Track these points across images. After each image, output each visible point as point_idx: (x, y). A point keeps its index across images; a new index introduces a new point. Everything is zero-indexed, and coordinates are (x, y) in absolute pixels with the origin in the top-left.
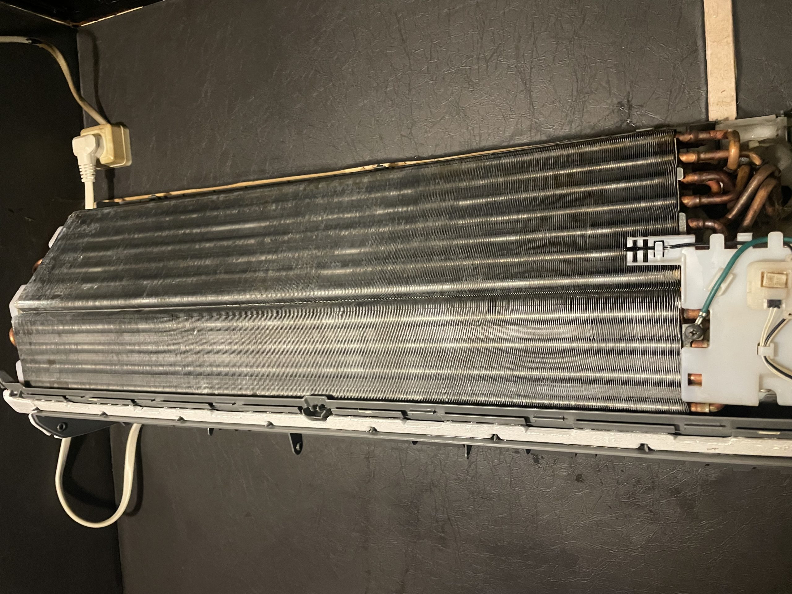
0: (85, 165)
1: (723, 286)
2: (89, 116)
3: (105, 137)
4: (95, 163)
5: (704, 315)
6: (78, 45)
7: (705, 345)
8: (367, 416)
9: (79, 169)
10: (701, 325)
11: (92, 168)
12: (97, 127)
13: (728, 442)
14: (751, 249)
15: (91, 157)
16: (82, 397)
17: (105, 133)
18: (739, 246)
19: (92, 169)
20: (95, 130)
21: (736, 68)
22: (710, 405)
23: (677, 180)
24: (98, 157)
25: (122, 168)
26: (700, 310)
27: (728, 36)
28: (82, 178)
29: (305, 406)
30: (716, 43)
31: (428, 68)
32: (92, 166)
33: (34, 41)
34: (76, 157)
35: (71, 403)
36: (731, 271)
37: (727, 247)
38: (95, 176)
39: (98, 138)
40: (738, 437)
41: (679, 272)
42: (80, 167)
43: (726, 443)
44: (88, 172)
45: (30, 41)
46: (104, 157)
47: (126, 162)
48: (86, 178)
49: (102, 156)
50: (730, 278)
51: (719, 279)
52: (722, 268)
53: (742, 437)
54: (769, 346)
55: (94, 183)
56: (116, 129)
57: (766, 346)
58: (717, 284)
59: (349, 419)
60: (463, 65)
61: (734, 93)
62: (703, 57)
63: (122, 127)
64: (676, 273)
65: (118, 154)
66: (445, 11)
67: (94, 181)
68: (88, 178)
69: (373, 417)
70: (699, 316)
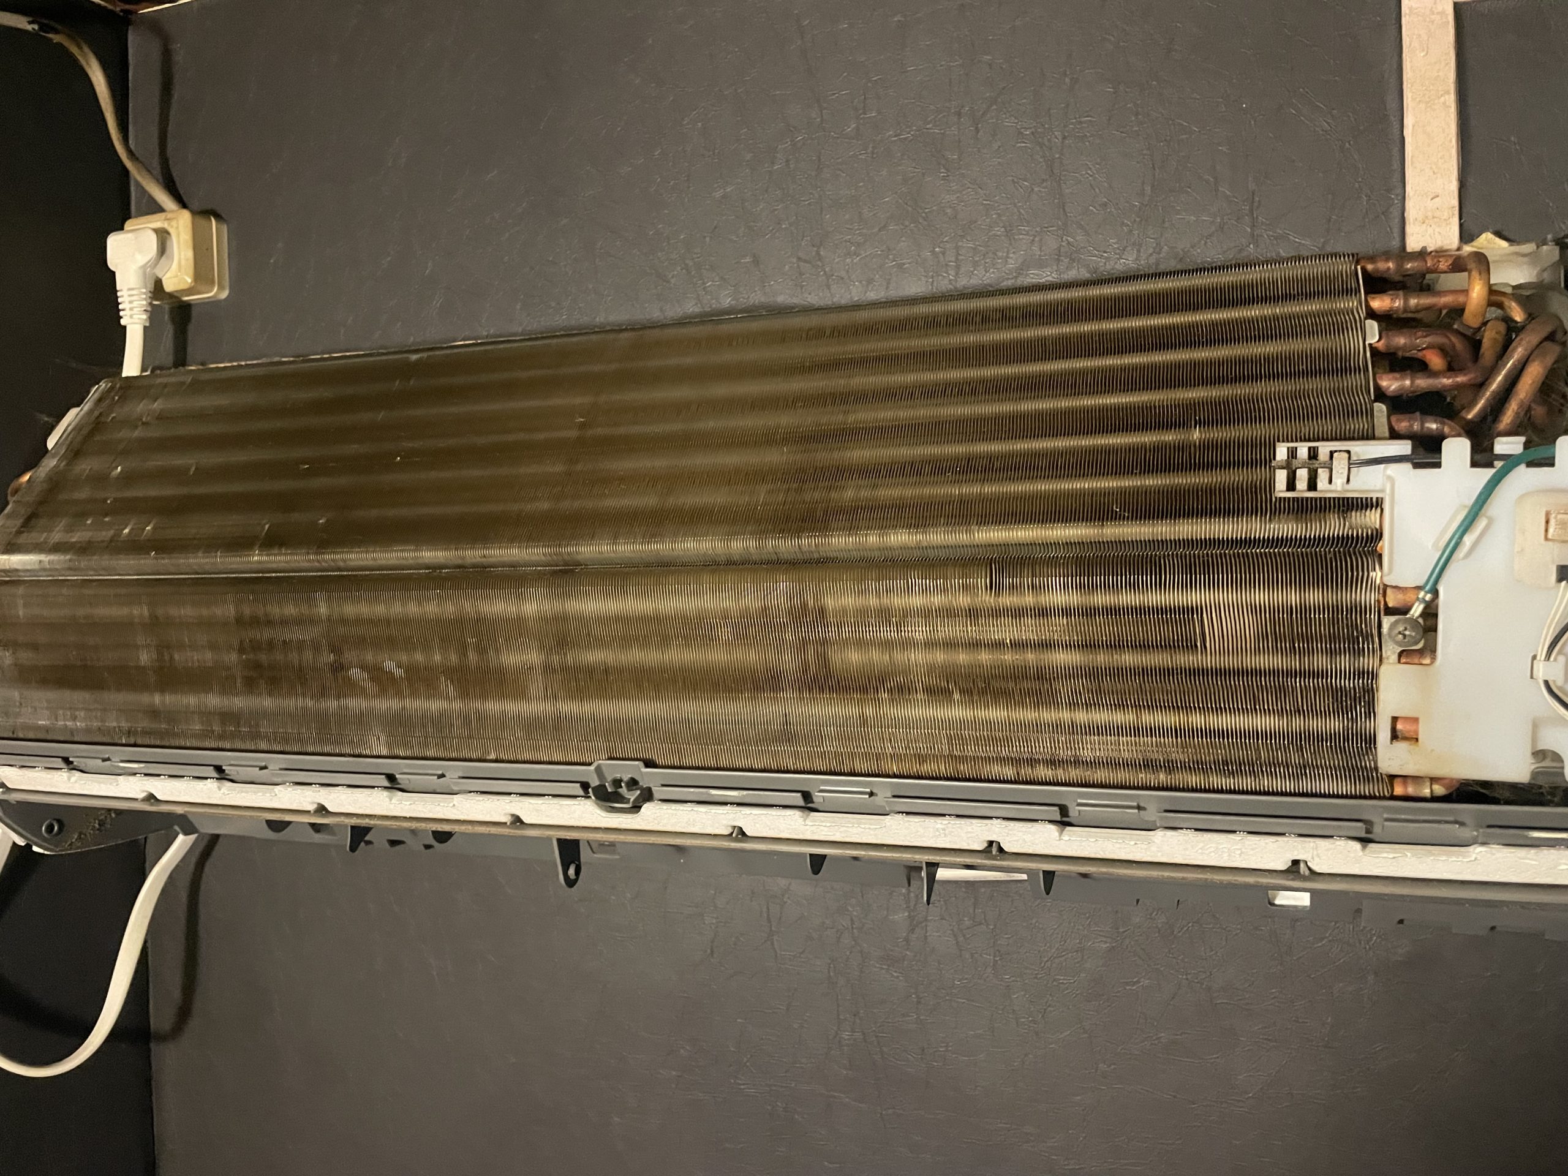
0: (129, 289)
1: (1468, 540)
2: (143, 192)
3: (178, 235)
4: (151, 286)
5: (1428, 597)
6: (130, 51)
7: (1427, 661)
8: (725, 804)
9: (117, 297)
10: (1421, 620)
11: (144, 296)
12: (162, 215)
13: (1470, 856)
14: (1522, 468)
15: (145, 273)
16: (104, 760)
17: (177, 228)
18: (1498, 464)
19: (145, 299)
20: (157, 221)
21: (1460, 154)
22: (1433, 780)
23: (1367, 343)
24: (160, 276)
25: (208, 303)
26: (1419, 588)
27: (1448, 93)
28: (121, 317)
29: (595, 782)
30: (1422, 106)
31: (857, 129)
32: (145, 293)
33: (42, 27)
34: (114, 273)
35: (77, 774)
36: (1483, 511)
37: (1474, 464)
38: (149, 314)
39: (163, 236)
40: (1489, 844)
41: (1378, 515)
42: (119, 294)
43: (1464, 857)
44: (135, 304)
45: (36, 27)
46: (170, 278)
47: (219, 292)
48: (131, 317)
49: (168, 275)
50: (1481, 524)
51: (1459, 527)
52: (1465, 506)
53: (1498, 844)
54: (1555, 660)
55: (145, 328)
56: (202, 221)
57: (1548, 660)
58: (1457, 536)
59: (690, 809)
60: (928, 126)
61: (1455, 202)
62: (1397, 132)
63: (213, 219)
64: (1371, 518)
65: (202, 272)
66: (896, 19)
67: (147, 324)
68: (134, 316)
69: (739, 804)
70: (1418, 599)
